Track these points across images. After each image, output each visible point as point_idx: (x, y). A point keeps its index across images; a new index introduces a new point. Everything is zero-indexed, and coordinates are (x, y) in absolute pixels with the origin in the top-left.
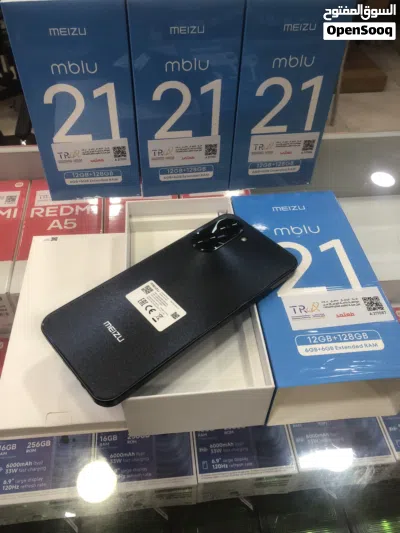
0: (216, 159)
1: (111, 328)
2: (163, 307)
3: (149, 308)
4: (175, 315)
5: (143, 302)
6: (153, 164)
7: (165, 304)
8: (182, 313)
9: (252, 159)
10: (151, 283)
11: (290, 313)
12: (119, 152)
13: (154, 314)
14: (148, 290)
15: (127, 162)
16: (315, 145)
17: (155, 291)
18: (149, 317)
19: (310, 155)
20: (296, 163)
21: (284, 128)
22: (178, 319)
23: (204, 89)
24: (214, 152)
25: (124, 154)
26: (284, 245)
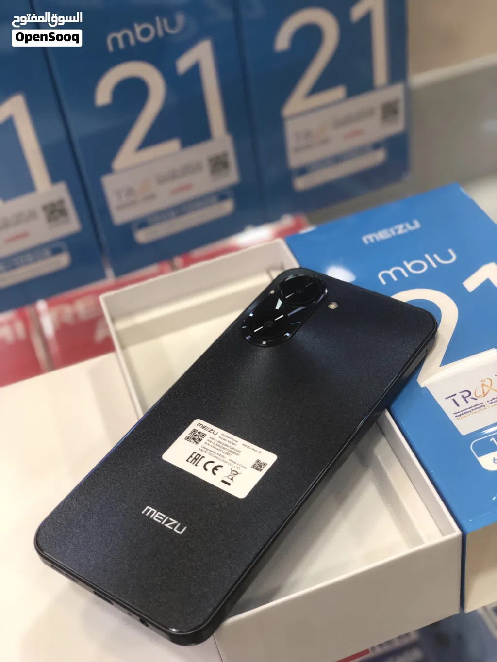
0: (231, 177)
1: (157, 516)
2: (233, 457)
3: (210, 467)
4: (258, 466)
5: (195, 459)
6: (119, 217)
7: (236, 452)
8: (270, 458)
9: (295, 160)
10: (197, 424)
11: (449, 408)
12: (54, 211)
13: (222, 474)
14: (196, 438)
15: (72, 225)
16: (401, 107)
17: (209, 435)
18: (215, 481)
19: (396, 127)
20: (376, 146)
21: (338, 93)
22: (265, 470)
23: (183, 64)
24: (225, 165)
25: (63, 212)
26: (404, 296)
